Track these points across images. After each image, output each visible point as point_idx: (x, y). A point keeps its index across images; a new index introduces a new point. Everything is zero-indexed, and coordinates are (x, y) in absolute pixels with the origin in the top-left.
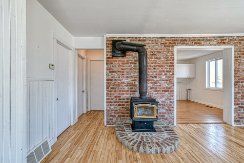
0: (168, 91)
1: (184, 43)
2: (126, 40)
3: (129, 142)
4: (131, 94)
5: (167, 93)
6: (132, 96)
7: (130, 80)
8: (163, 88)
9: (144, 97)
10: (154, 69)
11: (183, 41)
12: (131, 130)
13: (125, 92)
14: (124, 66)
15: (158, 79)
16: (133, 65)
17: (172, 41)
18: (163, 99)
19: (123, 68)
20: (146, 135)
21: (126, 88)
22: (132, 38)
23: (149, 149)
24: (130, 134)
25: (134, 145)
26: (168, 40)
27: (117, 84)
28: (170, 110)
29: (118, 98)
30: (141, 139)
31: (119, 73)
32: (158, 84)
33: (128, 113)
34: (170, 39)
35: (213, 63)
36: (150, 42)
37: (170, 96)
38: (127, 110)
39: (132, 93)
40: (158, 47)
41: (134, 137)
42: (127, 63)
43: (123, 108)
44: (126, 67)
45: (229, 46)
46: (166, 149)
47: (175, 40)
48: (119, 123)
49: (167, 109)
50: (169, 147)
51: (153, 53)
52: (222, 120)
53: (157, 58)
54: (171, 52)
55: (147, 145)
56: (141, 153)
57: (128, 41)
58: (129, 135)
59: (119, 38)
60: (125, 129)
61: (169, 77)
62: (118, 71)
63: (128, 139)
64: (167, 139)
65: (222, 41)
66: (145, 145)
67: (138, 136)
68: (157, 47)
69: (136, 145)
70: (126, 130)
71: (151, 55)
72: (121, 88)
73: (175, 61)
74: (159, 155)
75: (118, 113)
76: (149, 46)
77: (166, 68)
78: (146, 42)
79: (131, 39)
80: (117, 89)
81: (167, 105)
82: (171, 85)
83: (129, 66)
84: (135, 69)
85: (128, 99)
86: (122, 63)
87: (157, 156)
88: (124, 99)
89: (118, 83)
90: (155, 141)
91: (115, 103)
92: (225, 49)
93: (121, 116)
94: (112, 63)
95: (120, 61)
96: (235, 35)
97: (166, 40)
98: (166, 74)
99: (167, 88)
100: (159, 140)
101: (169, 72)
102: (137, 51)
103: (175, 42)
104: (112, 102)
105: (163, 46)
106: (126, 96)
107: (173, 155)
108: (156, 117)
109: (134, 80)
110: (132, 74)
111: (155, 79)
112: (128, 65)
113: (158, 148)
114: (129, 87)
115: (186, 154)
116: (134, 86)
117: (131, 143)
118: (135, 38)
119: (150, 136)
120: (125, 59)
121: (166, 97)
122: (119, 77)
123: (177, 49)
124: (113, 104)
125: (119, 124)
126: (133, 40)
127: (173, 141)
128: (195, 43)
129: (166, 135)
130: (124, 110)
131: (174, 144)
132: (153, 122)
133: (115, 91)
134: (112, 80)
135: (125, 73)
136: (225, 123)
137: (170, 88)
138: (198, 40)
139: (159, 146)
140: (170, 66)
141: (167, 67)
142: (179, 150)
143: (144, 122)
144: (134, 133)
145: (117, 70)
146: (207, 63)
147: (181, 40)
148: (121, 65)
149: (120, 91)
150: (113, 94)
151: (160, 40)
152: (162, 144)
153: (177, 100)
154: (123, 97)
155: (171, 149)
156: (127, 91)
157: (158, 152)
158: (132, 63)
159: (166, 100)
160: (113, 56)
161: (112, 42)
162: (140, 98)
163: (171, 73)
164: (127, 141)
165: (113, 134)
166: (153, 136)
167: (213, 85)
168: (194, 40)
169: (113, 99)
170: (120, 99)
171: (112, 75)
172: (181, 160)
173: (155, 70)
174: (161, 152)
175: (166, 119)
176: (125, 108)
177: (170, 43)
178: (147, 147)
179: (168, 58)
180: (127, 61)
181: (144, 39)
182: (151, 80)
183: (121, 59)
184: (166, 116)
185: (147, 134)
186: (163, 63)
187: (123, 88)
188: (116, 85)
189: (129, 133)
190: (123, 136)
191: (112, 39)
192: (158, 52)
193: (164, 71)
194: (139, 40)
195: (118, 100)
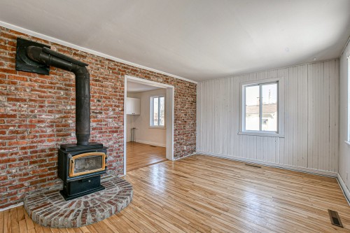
0: (116, 132)
1: (134, 74)
2: (50, 47)
3: (66, 217)
4: (58, 140)
5: (115, 135)
6: (60, 143)
7: (57, 116)
8: (111, 128)
9: (86, 143)
10: (99, 101)
11: (134, 71)
12: (63, 199)
13: (46, 139)
14: (44, 92)
15: (103, 116)
16: (62, 93)
17: (123, 67)
18: (111, 143)
19: (43, 94)
20: (91, 198)
21: (49, 131)
22: (62, 46)
23: (100, 214)
24: (63, 206)
25: (76, 218)
26: (118, 66)
27: (28, 123)
28: (119, 156)
29: (29, 151)
30: (85, 206)
31: (33, 103)
32: (104, 123)
33: (53, 174)
34: (119, 64)
35: (156, 100)
36: (94, 61)
37: (119, 138)
38: (50, 169)
39: (60, 138)
40: (105, 72)
41: (72, 208)
42: (51, 88)
43: (40, 166)
44: (49, 94)
45: (171, 86)
46: (122, 204)
47: (125, 68)
48: (34, 195)
49: (115, 154)
50: (124, 201)
51: (97, 78)
52: (165, 157)
53: (102, 86)
54: (121, 81)
55: (97, 209)
56: (89, 224)
57: (54, 49)
58: (62, 208)
59: (33, 38)
60: (49, 201)
61: (117, 113)
62: (31, 100)
63: (62, 215)
64: (120, 192)
65: (166, 80)
66: (93, 212)
67: (79, 204)
68: (102, 70)
69: (79, 218)
70: (53, 203)
71: (93, 80)
72: (37, 132)
73: (125, 94)
74: (114, 216)
75: (30, 178)
76: (92, 68)
77: (114, 101)
78: (86, 60)
79: (61, 48)
80: (26, 134)
81: (116, 150)
82: (120, 124)
83: (54, 93)
84: (66, 98)
85: (51, 150)
86: (40, 86)
87: (112, 218)
88: (43, 151)
89: (31, 121)
90: (106, 200)
91: (21, 159)
92: (168, 88)
93: (36, 182)
94: (14, 83)
95: (36, 81)
96: (175, 77)
97: (115, 65)
98: (114, 110)
99: (115, 128)
100: (110, 197)
101: (118, 107)
102: (74, 71)
103: (125, 70)
104: (14, 160)
105: (111, 72)
106: (48, 144)
107: (130, 208)
108: (104, 169)
109: (65, 117)
110: (61, 107)
111: (99, 116)
112: (53, 91)
113: (113, 207)
114: (55, 129)
115: (143, 201)
116: (65, 126)
117: (71, 217)
118: (68, 48)
119: (97, 196)
120: (47, 80)
121: (114, 141)
122: (32, 111)
123: (128, 79)
124: (18, 162)
125: (35, 198)
126: (64, 51)
127: (128, 193)
128: (146, 77)
129: (118, 189)
130: (43, 171)
131: (129, 195)
132: (100, 176)
133: (23, 138)
134: (14, 116)
135: (46, 104)
136: (168, 160)
137: (119, 128)
138: (148, 74)
139: (113, 204)
140: (119, 99)
141: (116, 101)
142: (134, 200)
143: (86, 180)
144: (70, 202)
145: (27, 97)
146: (151, 99)
147: (132, 70)
148: (37, 88)
149: (35, 136)
150: (17, 143)
151: (107, 62)
152: (116, 200)
153: (127, 143)
154: (40, 147)
155: (127, 202)
156: (51, 136)
157: (113, 212)
158: (61, 89)
159: (114, 143)
160: (17, 69)
161: (15, 41)
162: (77, 144)
163: (120, 109)
164: (61, 219)
165: (24, 218)
166: (101, 196)
167: (156, 124)
168: (144, 73)
169: (16, 154)
170: (36, 152)
171: (14, 105)
172: (139, 209)
173: (100, 104)
174: (116, 211)
175: (115, 169)
176: (46, 166)
177: (119, 70)
178: (98, 212)
179: (117, 88)
180: (51, 83)
181: (84, 54)
182: (94, 117)
183: (37, 77)
184: (114, 164)
185: (92, 196)
186: (111, 95)
187: (42, 132)
188: (26, 126)
189: (61, 205)
190: (50, 213)
191: (16, 35)
192: (104, 78)
193: (111, 106)
194: (75, 54)
195: (29, 154)
